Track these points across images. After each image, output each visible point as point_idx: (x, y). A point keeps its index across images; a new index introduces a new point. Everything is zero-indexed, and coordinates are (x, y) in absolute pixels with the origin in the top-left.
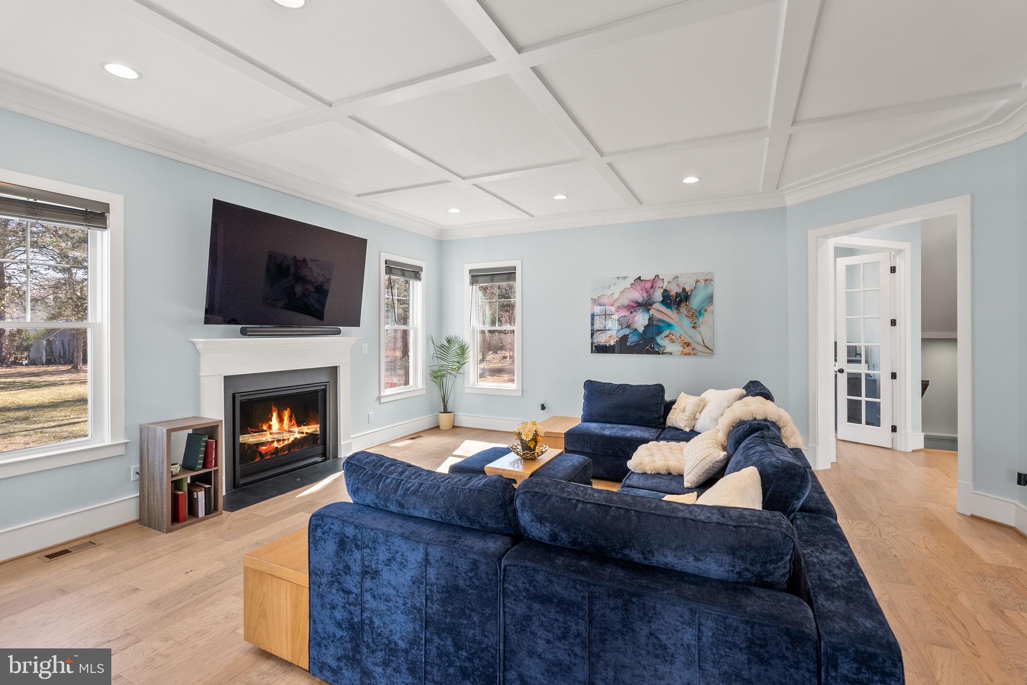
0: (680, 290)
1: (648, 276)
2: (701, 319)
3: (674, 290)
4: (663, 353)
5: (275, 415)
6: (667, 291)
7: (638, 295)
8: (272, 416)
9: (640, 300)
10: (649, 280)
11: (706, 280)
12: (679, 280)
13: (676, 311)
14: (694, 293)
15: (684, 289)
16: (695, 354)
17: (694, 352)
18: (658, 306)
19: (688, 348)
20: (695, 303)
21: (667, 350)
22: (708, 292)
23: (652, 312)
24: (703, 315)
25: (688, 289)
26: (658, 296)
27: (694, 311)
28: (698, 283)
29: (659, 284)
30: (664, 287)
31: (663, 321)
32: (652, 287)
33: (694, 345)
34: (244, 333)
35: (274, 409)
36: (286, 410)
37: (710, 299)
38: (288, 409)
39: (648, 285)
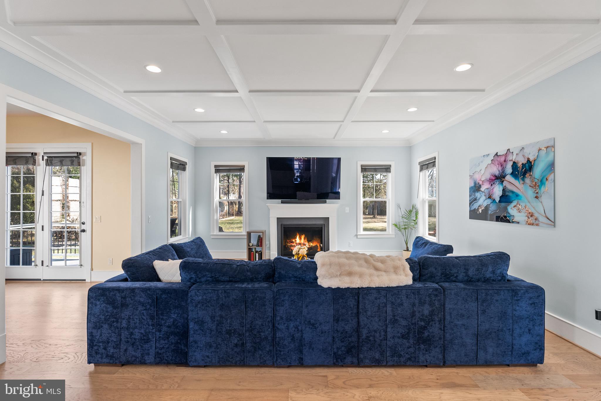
0: (525, 161)
1: (502, 151)
2: (543, 188)
3: (521, 161)
4: (513, 222)
5: (298, 237)
6: (515, 163)
7: (496, 170)
8: (297, 237)
9: (497, 173)
10: (503, 155)
11: (547, 148)
12: (525, 150)
13: (522, 182)
14: (536, 162)
15: (528, 160)
16: (537, 225)
17: (537, 222)
18: (509, 178)
19: (532, 218)
20: (537, 172)
21: (516, 219)
22: (550, 158)
23: (505, 183)
24: (544, 184)
25: (531, 159)
26: (509, 169)
27: (536, 181)
28: (541, 151)
29: (510, 157)
30: (514, 160)
31: (513, 192)
32: (505, 161)
33: (536, 215)
34: (282, 202)
35: (297, 234)
36: (303, 235)
37: (552, 166)
38: (304, 235)
39: (503, 159)
